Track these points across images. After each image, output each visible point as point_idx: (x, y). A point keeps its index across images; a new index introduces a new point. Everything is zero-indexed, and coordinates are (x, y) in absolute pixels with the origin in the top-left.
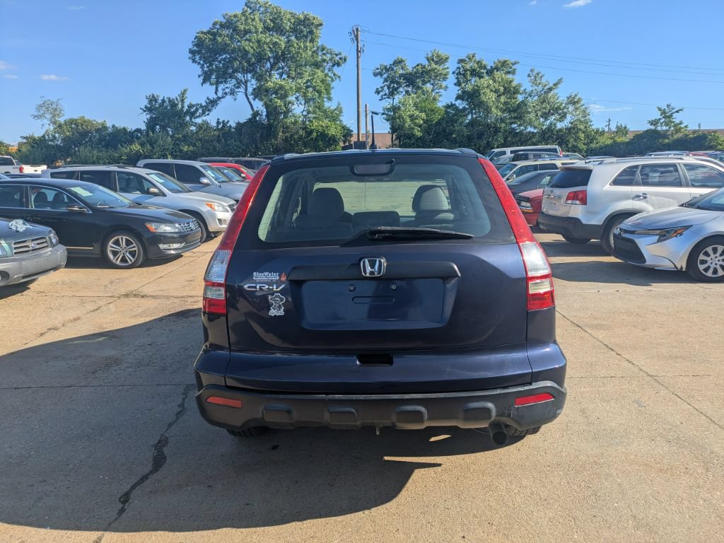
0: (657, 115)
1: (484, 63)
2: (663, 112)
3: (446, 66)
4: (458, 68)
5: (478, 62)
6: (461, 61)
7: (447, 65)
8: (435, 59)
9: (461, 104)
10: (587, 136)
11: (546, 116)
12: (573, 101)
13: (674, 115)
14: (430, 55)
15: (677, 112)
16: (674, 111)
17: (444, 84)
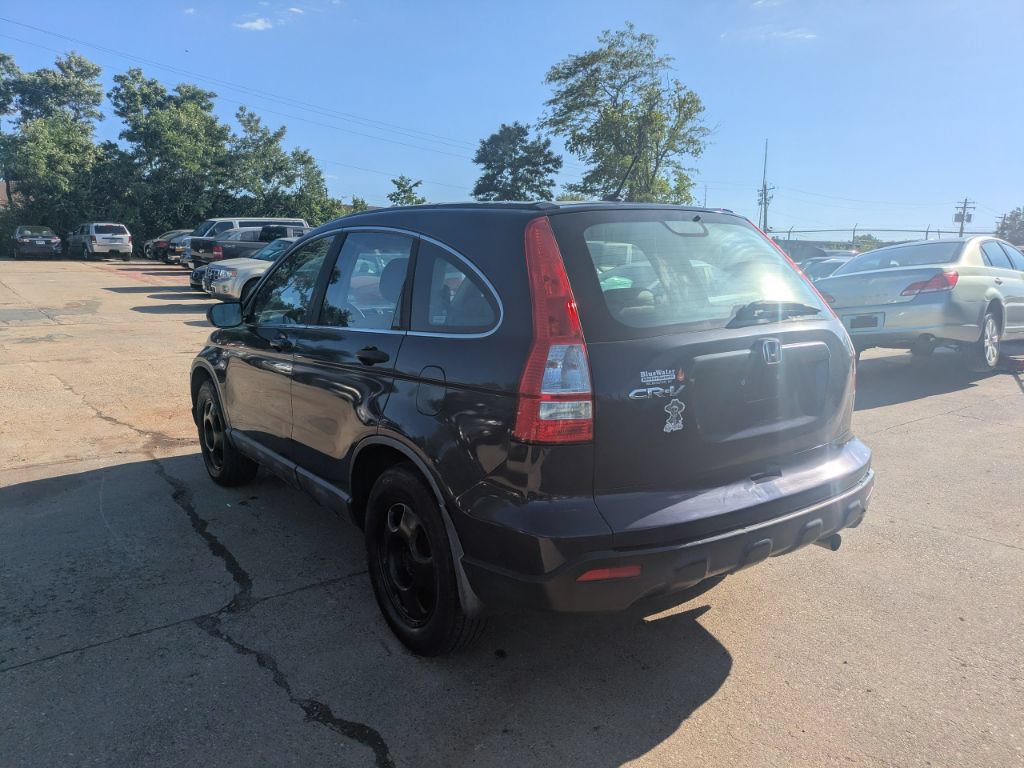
0: (394, 189)
1: (159, 85)
2: (400, 185)
3: (96, 82)
4: (116, 89)
5: (149, 84)
6: (118, 78)
7: (97, 80)
8: (73, 66)
9: (126, 147)
10: (323, 210)
11: (267, 177)
12: (302, 159)
13: (414, 189)
14: (64, 60)
15: (416, 185)
16: (411, 184)
17: (97, 110)
